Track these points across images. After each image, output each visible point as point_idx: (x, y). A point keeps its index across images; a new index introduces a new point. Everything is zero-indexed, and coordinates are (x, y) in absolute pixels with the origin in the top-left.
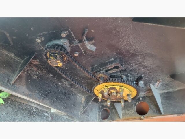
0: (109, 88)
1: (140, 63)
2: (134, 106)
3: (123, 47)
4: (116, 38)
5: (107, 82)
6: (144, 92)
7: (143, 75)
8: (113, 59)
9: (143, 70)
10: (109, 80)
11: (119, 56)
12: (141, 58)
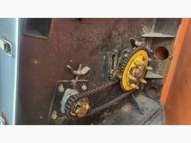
0: (130, 74)
1: (119, 35)
2: (155, 60)
3: (99, 42)
4: (88, 44)
5: (123, 72)
6: (147, 45)
7: (131, 38)
8: (104, 57)
9: (126, 36)
10: (122, 69)
11: (104, 50)
12: (115, 32)
